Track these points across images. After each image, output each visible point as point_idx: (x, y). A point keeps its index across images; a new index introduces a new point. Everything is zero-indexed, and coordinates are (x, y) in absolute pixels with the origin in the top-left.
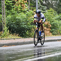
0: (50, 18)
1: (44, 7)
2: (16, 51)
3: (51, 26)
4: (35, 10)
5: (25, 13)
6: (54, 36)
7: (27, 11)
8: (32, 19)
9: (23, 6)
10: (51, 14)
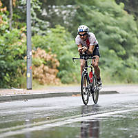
0: (57, 46)
1: (43, 22)
3: (58, 64)
4: (24, 29)
5: (2, 35)
6: (66, 85)
7: (7, 31)
8: (19, 49)
10: (58, 39)
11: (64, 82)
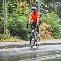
0: (52, 21)
1: (45, 10)
2: (17, 53)
3: (52, 29)
5: (27, 16)
7: (29, 14)
9: (25, 9)
10: (52, 18)
11: (55, 38)
